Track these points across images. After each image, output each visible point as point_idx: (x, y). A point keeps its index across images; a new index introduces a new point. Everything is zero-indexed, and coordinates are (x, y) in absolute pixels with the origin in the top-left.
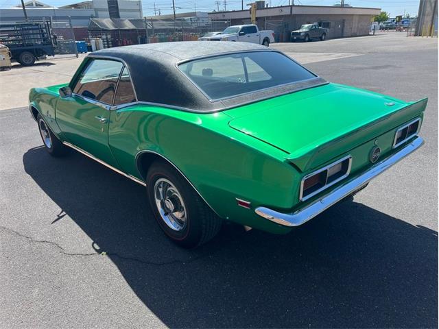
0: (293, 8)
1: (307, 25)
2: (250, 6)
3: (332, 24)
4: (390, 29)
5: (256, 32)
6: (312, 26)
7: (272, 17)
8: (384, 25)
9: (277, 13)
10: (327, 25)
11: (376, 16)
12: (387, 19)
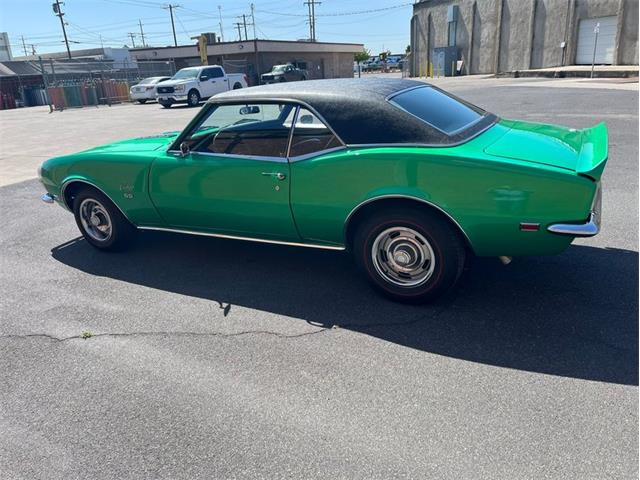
0: (258, 43)
1: (278, 67)
2: (197, 41)
3: (310, 64)
4: (375, 69)
5: (222, 75)
6: (287, 68)
7: (229, 55)
8: (366, 66)
9: (236, 50)
10: (303, 66)
11: (355, 53)
12: (368, 57)
